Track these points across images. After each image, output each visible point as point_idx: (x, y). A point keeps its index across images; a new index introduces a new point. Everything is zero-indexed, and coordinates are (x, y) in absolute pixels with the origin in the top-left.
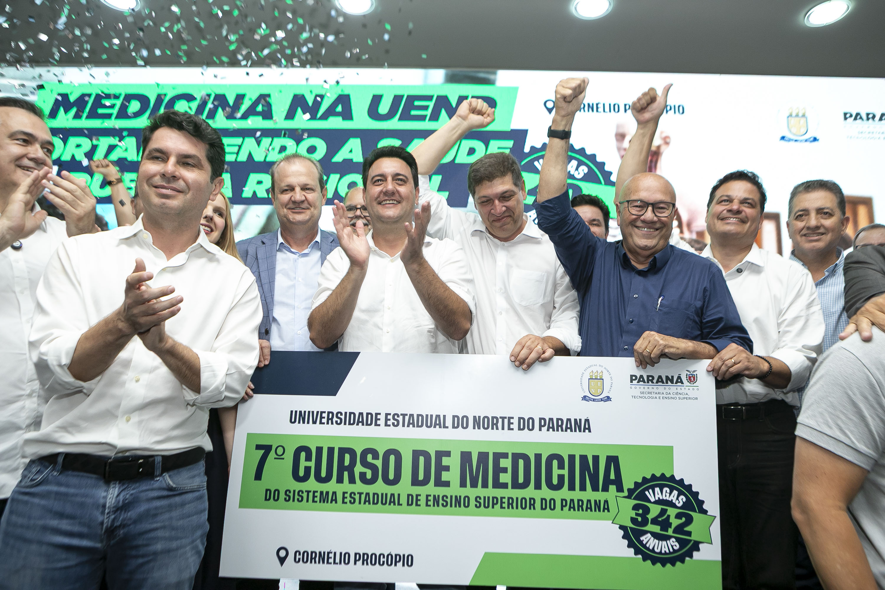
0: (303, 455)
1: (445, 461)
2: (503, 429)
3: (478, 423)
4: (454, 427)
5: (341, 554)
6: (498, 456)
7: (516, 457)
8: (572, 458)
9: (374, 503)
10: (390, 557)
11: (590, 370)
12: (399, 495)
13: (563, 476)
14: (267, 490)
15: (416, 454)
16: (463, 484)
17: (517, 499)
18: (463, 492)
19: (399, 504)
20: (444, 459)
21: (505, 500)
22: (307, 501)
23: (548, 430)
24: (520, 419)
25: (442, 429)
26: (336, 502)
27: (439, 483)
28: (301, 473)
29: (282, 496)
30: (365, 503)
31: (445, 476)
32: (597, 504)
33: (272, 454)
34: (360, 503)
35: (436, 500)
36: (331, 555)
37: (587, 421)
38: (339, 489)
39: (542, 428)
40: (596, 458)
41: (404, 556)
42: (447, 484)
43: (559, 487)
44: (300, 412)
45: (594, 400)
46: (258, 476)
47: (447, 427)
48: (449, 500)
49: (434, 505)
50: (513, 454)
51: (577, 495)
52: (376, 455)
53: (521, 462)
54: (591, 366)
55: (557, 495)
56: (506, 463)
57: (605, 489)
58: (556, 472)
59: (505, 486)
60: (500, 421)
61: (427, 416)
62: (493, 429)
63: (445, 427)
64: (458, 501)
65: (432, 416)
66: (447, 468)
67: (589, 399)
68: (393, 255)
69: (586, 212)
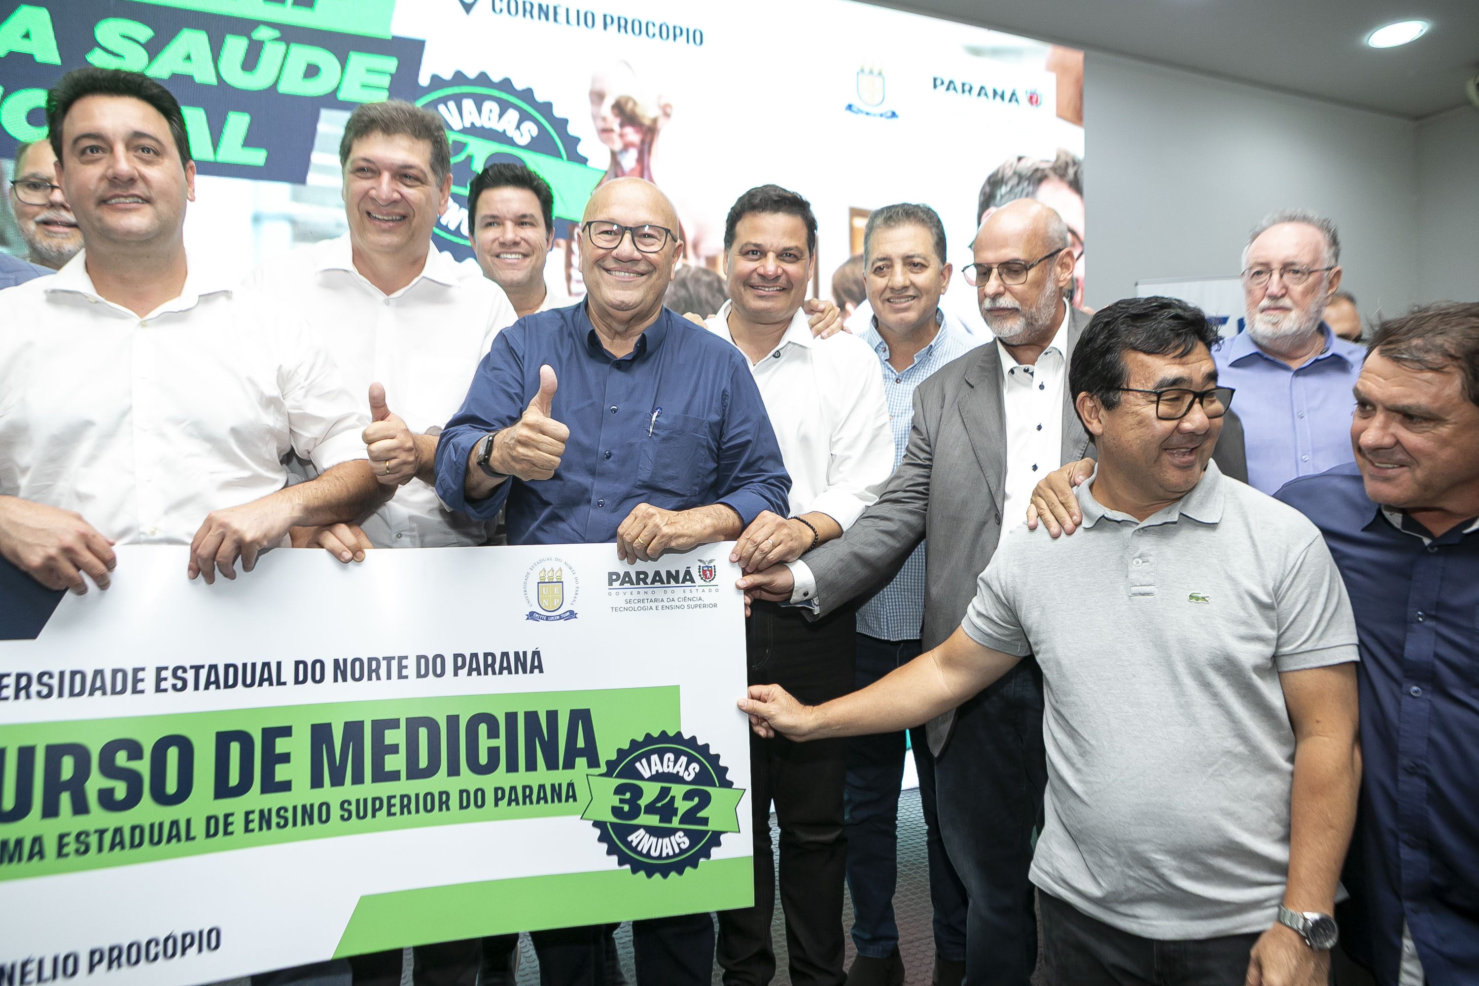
1: (282, 745)
2: (389, 677)
3: (341, 670)
4: (297, 682)
5: (56, 958)
6: (380, 727)
7: (413, 725)
8: (511, 718)
9: (132, 846)
10: (171, 939)
11: (539, 568)
12: (188, 821)
13: (497, 749)
15: (224, 739)
16: (317, 782)
17: (417, 795)
18: (316, 797)
19: (189, 838)
20: (279, 741)
21: (396, 801)
23: (469, 674)
24: (419, 658)
25: (275, 687)
26: (42, 857)
27: (270, 786)
30: (111, 849)
31: (281, 773)
32: (556, 791)
34: (100, 850)
35: (265, 819)
37: (536, 653)
38: (51, 828)
39: (459, 671)
40: (552, 716)
41: (201, 932)
42: (286, 786)
43: (491, 767)
45: (547, 618)
47: (285, 683)
48: (290, 815)
49: (261, 829)
50: (408, 719)
51: (521, 778)
52: (135, 752)
53: (423, 733)
54: (541, 561)
55: (488, 782)
56: (396, 737)
57: (569, 764)
58: (484, 743)
59: (394, 776)
60: (384, 664)
61: (245, 665)
62: (370, 679)
63: (280, 683)
64: (307, 814)
65: (254, 665)
66: (285, 758)
67: (541, 618)
68: (142, 311)
69: (509, 201)
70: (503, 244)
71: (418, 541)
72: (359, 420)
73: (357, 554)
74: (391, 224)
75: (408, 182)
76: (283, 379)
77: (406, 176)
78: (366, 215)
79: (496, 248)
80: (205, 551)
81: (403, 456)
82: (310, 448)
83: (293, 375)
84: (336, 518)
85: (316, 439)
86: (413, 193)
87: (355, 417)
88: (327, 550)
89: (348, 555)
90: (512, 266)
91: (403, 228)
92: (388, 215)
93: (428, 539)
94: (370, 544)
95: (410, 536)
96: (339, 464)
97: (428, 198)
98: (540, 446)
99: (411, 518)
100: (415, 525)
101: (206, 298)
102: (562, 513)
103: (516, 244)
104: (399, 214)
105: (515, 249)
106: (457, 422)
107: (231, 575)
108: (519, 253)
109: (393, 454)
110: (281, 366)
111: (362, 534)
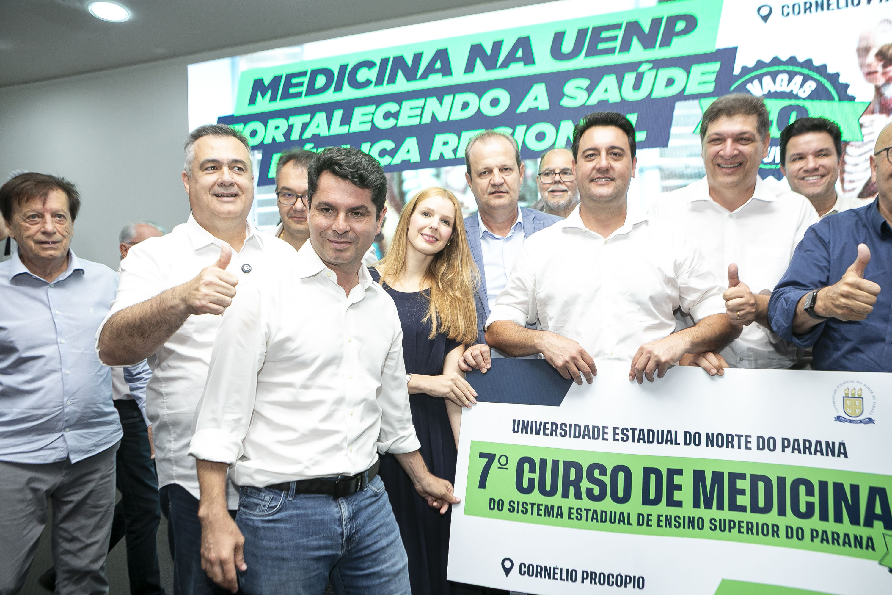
0: (526, 466)
1: (677, 480)
2: (739, 447)
3: (711, 440)
4: (686, 444)
5: (567, 570)
6: (734, 477)
7: (755, 479)
8: (823, 485)
9: (602, 521)
10: (619, 578)
11: (845, 387)
12: (629, 514)
13: (813, 504)
14: (491, 499)
15: (647, 472)
16: (696, 505)
17: (757, 524)
18: (696, 513)
19: (629, 524)
20: (676, 477)
21: (744, 525)
22: (532, 514)
23: (793, 452)
24: (758, 438)
25: (674, 446)
26: (562, 517)
27: (671, 503)
28: (525, 485)
29: (506, 506)
30: (592, 521)
31: (677, 496)
32: (858, 541)
33: (495, 463)
34: (587, 520)
35: (668, 520)
36: (558, 571)
37: (842, 444)
38: (566, 503)
39: (786, 449)
40: (855, 489)
41: (634, 577)
42: (679, 504)
43: (809, 514)
44: (523, 421)
45: (851, 421)
46: (482, 484)
47: (679, 444)
48: (681, 521)
49: (666, 526)
50: (751, 475)
51: (831, 526)
52: (603, 471)
53: (761, 485)
54: (845, 382)
55: (807, 525)
56: (743, 484)
57: (869, 523)
58: (803, 498)
59: (743, 509)
60: (736, 439)
61: (658, 431)
62: (727, 447)
63: (677, 443)
64: (691, 523)
65: (663, 431)
66: (679, 488)
67: (845, 420)
68: (606, 236)
69: (809, 142)
70: (806, 171)
71: (753, 364)
72: (719, 290)
73: (719, 371)
74: (732, 170)
75: (743, 142)
76: (677, 268)
77: (742, 139)
78: (717, 167)
79: (801, 174)
80: (639, 366)
81: (748, 309)
82: (691, 307)
83: (682, 265)
84: (707, 349)
85: (695, 301)
86: (746, 149)
87: (717, 288)
88: (703, 368)
89: (714, 371)
90: (814, 184)
91: (741, 170)
92: (731, 164)
93: (760, 362)
94: (727, 365)
95: (749, 360)
96: (709, 316)
97: (756, 150)
98: (857, 298)
99: (749, 349)
100: (751, 353)
101: (636, 226)
102: (861, 347)
103: (816, 170)
104: (738, 163)
105: (816, 173)
106: (783, 285)
107: (651, 380)
108: (818, 175)
109: (742, 307)
110: (676, 260)
111: (722, 359)
